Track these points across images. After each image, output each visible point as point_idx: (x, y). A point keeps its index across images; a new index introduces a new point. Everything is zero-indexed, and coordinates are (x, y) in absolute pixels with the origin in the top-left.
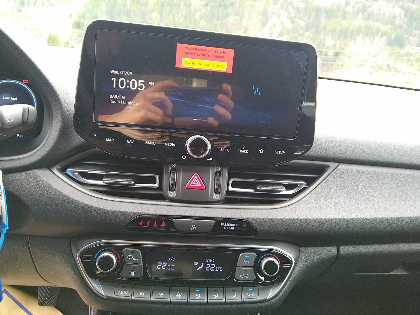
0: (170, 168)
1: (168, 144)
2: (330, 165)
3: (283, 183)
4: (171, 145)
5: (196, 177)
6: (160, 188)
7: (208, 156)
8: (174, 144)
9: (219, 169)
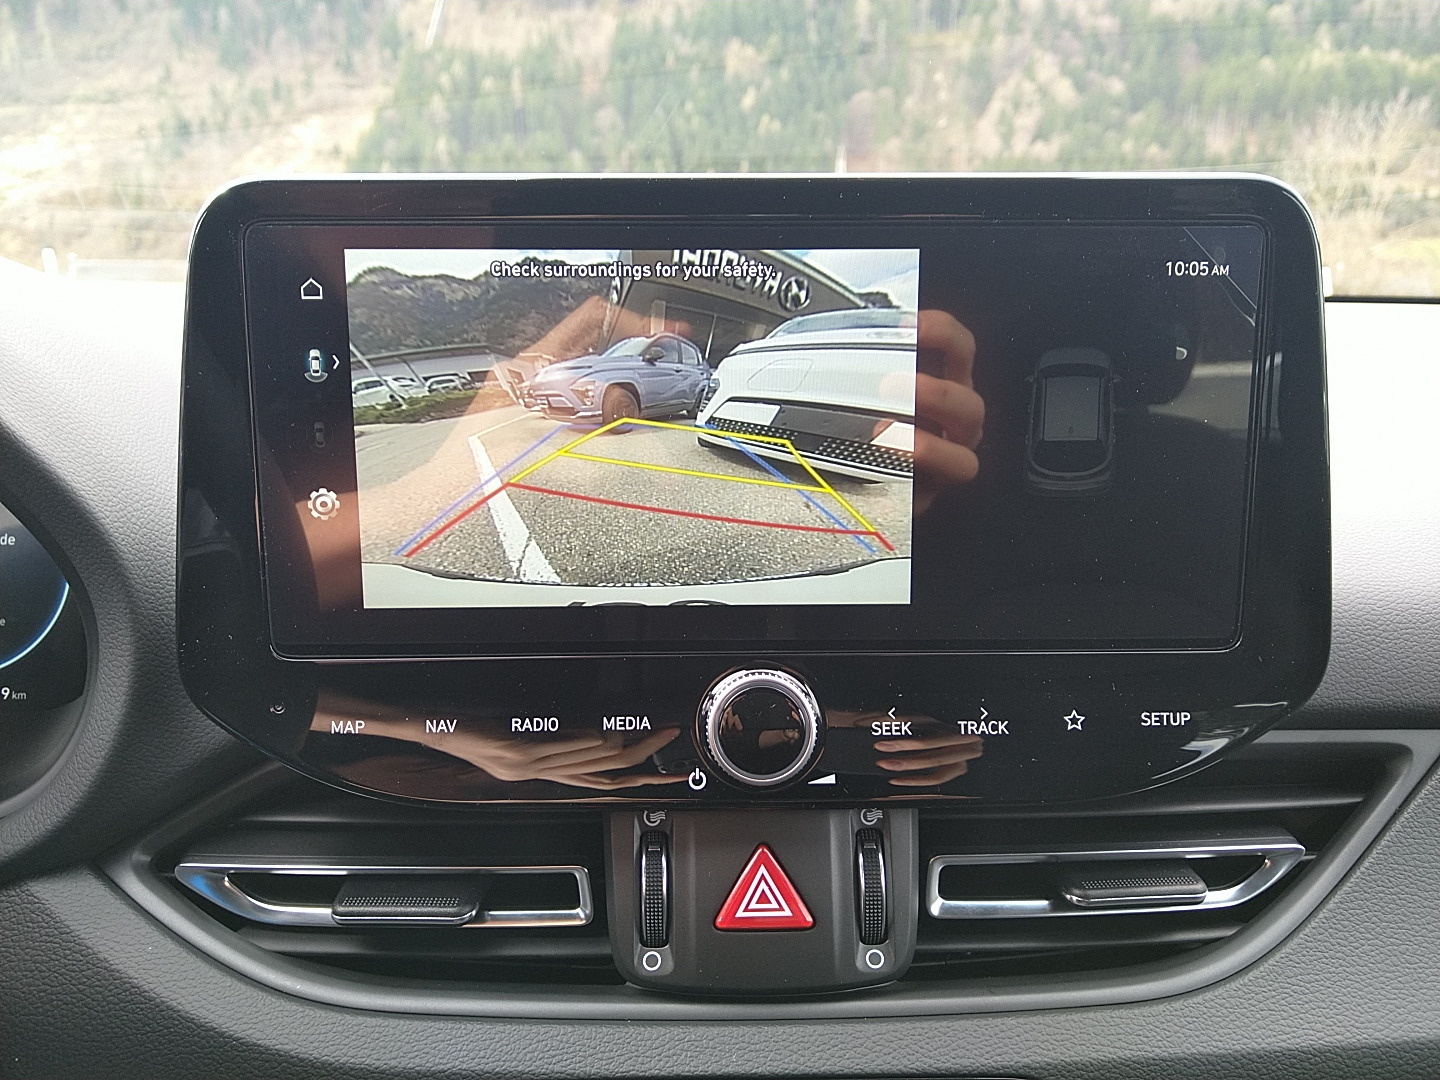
0: (637, 831)
1: (618, 723)
2: (1409, 745)
3: (1188, 857)
4: (631, 724)
5: (762, 870)
6: (598, 926)
7: (815, 769)
8: (645, 718)
9: (874, 817)
